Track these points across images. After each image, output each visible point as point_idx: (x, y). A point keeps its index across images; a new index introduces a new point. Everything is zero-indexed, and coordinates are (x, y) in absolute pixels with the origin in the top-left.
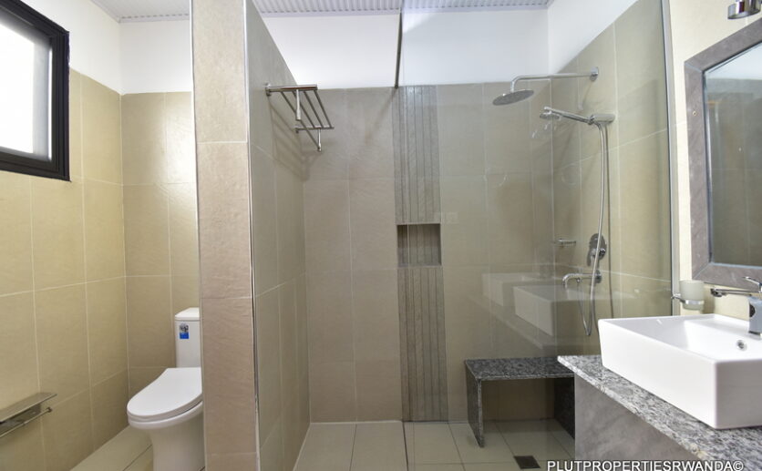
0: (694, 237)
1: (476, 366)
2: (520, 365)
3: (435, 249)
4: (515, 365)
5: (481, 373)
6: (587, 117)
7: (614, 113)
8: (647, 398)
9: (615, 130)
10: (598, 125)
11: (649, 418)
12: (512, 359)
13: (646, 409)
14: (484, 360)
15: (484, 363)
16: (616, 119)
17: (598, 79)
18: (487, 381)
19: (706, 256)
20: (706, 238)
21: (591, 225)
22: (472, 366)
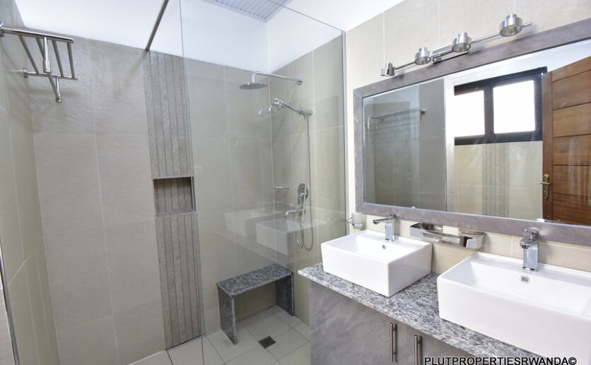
0: (357, 188)
1: (227, 285)
2: (257, 276)
3: (188, 197)
4: (254, 277)
5: (233, 290)
6: (297, 108)
7: (312, 109)
8: (354, 287)
9: (313, 120)
10: (304, 115)
11: (360, 300)
12: (250, 273)
13: (356, 294)
14: (232, 279)
15: (232, 281)
16: (314, 112)
17: (303, 83)
18: (238, 295)
19: (363, 199)
20: (362, 190)
21: (298, 178)
22: (224, 286)
